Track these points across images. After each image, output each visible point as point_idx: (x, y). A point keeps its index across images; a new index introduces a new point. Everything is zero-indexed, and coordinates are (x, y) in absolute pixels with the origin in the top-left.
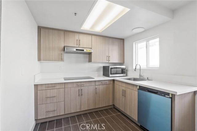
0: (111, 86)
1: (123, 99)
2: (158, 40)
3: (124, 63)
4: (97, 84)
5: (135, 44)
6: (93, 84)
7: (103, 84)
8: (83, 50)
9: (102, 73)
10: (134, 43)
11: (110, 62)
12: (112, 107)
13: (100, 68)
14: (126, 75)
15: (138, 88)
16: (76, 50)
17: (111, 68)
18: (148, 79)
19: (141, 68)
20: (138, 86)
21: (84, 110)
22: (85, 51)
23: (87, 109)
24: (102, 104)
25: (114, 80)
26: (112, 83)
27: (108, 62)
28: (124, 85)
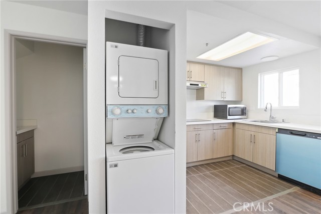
0: (231, 131)
1: (252, 147)
2: (297, 71)
3: (242, 101)
4: (215, 127)
5: (261, 76)
6: (211, 127)
7: (222, 128)
8: (198, 85)
9: (212, 114)
10: (259, 74)
11: (225, 100)
12: (231, 158)
13: (209, 107)
14: (247, 117)
15: (277, 131)
16: (191, 84)
17: (229, 108)
18: (283, 121)
19: (273, 108)
20: (277, 129)
21: (201, 160)
22: (200, 85)
23: (204, 159)
24: (220, 154)
25: (234, 124)
26: (231, 126)
27: (222, 99)
28: (253, 129)
